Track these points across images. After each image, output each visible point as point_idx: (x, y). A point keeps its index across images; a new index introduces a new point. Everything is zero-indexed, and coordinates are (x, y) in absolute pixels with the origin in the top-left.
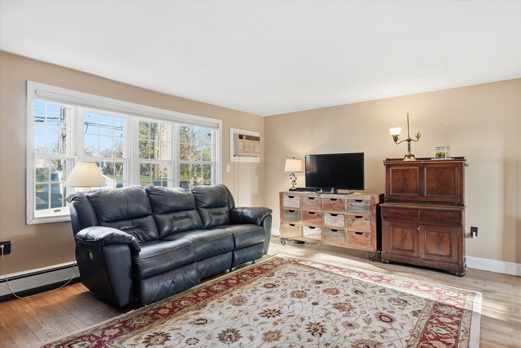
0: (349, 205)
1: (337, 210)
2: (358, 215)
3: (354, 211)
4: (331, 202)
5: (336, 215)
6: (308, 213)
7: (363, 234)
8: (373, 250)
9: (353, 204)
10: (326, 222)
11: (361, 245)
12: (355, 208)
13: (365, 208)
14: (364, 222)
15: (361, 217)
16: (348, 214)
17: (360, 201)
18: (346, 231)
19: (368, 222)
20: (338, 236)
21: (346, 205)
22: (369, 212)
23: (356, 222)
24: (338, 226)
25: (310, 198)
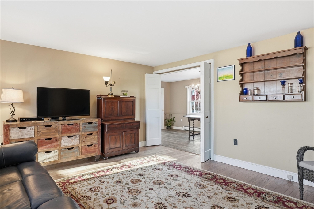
0: (83, 127)
1: (73, 132)
2: (89, 133)
3: (87, 131)
4: (68, 127)
5: (72, 136)
6: (45, 140)
7: (93, 145)
8: (99, 154)
9: (86, 126)
10: (63, 144)
11: (91, 153)
12: (87, 128)
13: (94, 127)
14: (94, 137)
15: (91, 134)
16: (82, 133)
17: (91, 123)
18: (80, 147)
19: (96, 137)
20: (74, 152)
21: (81, 127)
22: (97, 130)
23: (88, 139)
24: (74, 144)
25: (46, 126)
